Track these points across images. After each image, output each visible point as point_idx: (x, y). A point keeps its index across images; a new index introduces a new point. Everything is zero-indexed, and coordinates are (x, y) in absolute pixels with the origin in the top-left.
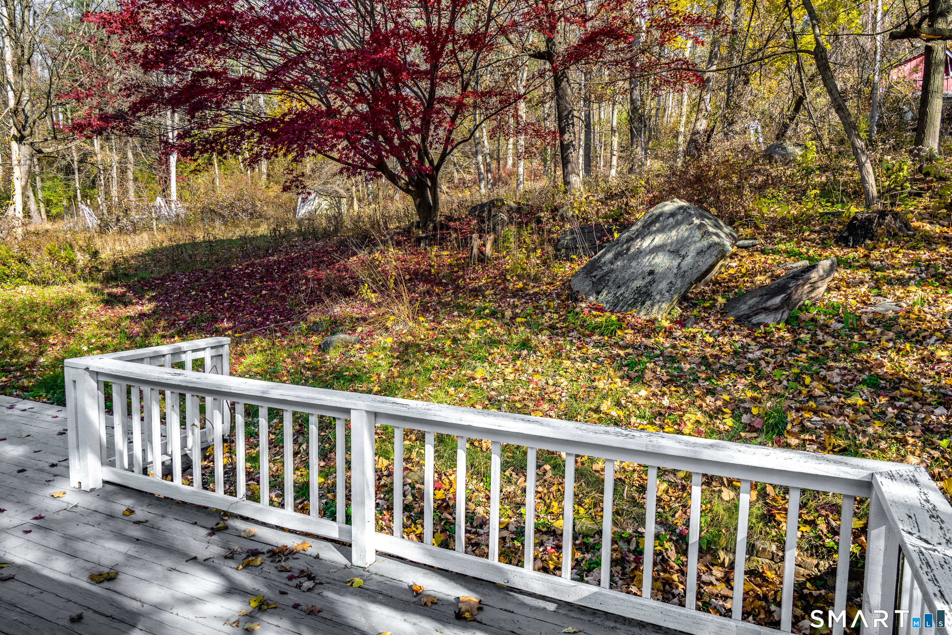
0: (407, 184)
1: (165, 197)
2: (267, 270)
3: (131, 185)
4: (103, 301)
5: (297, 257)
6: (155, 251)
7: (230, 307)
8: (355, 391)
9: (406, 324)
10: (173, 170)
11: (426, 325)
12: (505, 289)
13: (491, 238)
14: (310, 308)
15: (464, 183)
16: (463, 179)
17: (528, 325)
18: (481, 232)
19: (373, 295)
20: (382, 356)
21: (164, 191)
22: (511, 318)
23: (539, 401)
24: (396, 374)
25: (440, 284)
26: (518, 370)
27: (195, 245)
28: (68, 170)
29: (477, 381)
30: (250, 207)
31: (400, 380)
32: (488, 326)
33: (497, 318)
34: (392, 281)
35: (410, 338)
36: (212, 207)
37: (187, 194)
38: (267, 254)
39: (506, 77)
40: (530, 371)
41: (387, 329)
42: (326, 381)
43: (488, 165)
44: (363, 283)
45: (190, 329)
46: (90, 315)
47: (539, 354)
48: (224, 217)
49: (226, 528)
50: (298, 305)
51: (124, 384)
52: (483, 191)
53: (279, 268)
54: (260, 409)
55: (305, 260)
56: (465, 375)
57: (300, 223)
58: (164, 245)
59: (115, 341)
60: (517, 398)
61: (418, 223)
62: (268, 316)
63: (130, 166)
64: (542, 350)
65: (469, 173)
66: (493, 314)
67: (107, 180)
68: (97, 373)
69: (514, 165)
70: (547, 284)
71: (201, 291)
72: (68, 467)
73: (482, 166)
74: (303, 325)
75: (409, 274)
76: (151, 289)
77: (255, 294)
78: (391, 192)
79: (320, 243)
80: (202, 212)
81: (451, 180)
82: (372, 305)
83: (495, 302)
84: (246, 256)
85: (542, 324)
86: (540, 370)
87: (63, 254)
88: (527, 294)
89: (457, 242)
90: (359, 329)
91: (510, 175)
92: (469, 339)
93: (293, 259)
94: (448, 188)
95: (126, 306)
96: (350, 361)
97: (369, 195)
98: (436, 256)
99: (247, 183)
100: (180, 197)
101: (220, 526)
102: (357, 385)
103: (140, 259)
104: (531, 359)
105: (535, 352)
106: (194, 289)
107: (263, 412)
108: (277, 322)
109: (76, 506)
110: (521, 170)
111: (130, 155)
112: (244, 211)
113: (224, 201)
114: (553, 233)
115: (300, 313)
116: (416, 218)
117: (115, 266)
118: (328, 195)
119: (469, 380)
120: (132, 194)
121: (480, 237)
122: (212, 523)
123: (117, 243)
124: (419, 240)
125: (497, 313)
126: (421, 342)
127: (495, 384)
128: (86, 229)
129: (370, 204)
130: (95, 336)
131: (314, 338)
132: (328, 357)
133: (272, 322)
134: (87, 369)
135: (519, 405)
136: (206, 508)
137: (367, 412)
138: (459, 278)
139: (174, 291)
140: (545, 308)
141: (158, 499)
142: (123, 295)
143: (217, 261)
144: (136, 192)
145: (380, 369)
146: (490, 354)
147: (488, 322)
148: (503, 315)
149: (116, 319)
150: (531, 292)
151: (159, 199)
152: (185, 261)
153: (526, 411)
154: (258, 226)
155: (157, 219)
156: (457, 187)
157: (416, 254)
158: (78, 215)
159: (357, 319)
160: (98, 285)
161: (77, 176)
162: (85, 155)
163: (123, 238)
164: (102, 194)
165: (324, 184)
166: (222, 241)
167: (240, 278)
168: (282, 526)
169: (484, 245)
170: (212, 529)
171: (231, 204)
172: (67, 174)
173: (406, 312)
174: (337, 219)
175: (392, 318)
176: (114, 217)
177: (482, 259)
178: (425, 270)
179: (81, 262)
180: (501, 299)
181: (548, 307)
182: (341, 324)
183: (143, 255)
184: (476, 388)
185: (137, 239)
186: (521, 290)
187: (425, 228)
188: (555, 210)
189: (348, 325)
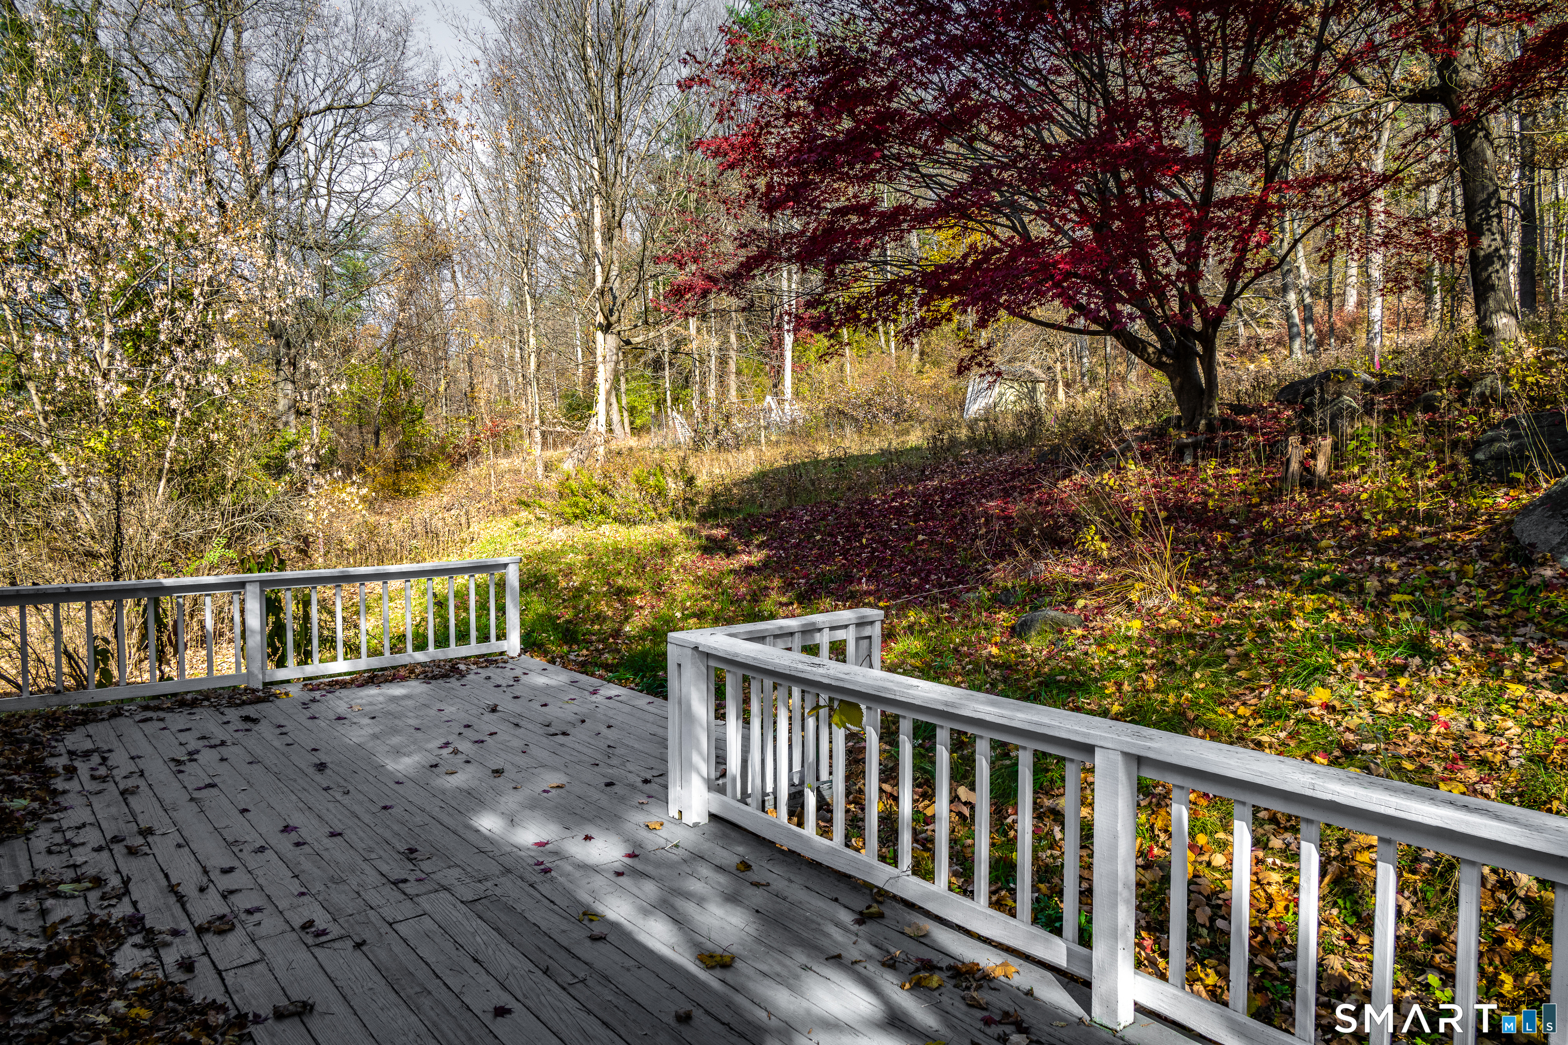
0: (1160, 352)
1: (776, 394)
2: (925, 502)
3: (732, 382)
4: (700, 547)
5: (971, 482)
6: (764, 474)
7: (871, 558)
8: (1078, 709)
9: (1166, 598)
10: (788, 354)
11: (1205, 600)
12: (1360, 538)
13: (1327, 443)
14: (995, 565)
15: (1258, 345)
16: (1257, 337)
17: (1418, 608)
18: (1307, 433)
19: (1104, 545)
20: (1124, 651)
21: (775, 386)
22: (1379, 594)
23: (1454, 760)
24: (1151, 686)
25: (1224, 527)
26: (1402, 696)
27: (816, 463)
28: (657, 365)
29: (1315, 710)
30: (895, 403)
31: (1160, 697)
32: (1331, 608)
33: (1348, 593)
34: (1138, 521)
35: (1174, 622)
36: (841, 407)
37: (805, 389)
38: (923, 478)
39: (1350, 145)
40: (1431, 699)
41: (1130, 605)
42: (1028, 689)
43: (1307, 308)
44: (1087, 523)
45: (814, 591)
46: (683, 567)
47: (1449, 667)
48: (857, 420)
49: (881, 916)
50: (974, 559)
51: (740, 672)
52: (1299, 355)
53: (943, 499)
54: (938, 731)
55: (984, 487)
56: (1287, 697)
57: (972, 425)
58: (776, 465)
59: (716, 606)
60: (1404, 751)
61: (1179, 418)
62: (928, 576)
63: (732, 354)
64: (1456, 659)
65: (1269, 326)
66: (1338, 585)
67: (703, 374)
68: (708, 655)
69: (1360, 304)
70: (1454, 529)
71: (830, 535)
72: (666, 787)
73: (1295, 312)
74: (984, 593)
75: (1166, 509)
76: (761, 531)
77: (908, 540)
78: (1122, 369)
79: (1006, 458)
80: (827, 415)
81: (1233, 341)
82: (1101, 563)
83: (1341, 562)
84: (892, 479)
85: (1451, 607)
86: (1453, 699)
87: (652, 482)
88: (1412, 549)
89: (1256, 451)
90: (1081, 603)
91: (1353, 324)
92: (1293, 630)
93: (963, 484)
94: (1228, 355)
95: (728, 556)
96: (1067, 658)
97: (1083, 375)
98: (1216, 477)
99: (890, 368)
100: (796, 393)
101: (872, 910)
102: (1082, 700)
103: (745, 486)
104: (1432, 675)
105: (1439, 663)
106: (819, 532)
107: (943, 736)
108: (941, 586)
109: (677, 846)
110: (1376, 312)
111: (733, 339)
112: (886, 410)
113: (858, 396)
114: (1461, 429)
115: (978, 572)
116: (1176, 412)
117: (714, 496)
118: (1016, 378)
119: (1296, 707)
120: (733, 392)
121: (1304, 442)
122: (860, 904)
123: (716, 463)
124: (1181, 450)
125: (1346, 583)
126: (1196, 631)
127: (1353, 721)
128: (677, 446)
129: (1085, 390)
130: (690, 597)
131: (1003, 614)
132: (1028, 648)
133: (934, 586)
134: (696, 648)
135: (1408, 766)
136: (849, 877)
137: (1126, 755)
138: (1263, 516)
139: (791, 535)
140: (1453, 576)
141: (782, 851)
142: (726, 539)
143: (849, 489)
144: (739, 389)
145: (1121, 674)
146: (1338, 661)
147: (1331, 600)
148: (1361, 589)
149: (716, 574)
150: (1419, 544)
151: (769, 398)
152: (805, 489)
153: (1426, 778)
154: (907, 432)
155: (766, 428)
156: (1242, 353)
157: (1176, 472)
158: (667, 426)
159: (1076, 585)
160: (694, 524)
161: (667, 373)
162: (678, 342)
163: (723, 456)
164: (696, 394)
165: (1010, 361)
166: (857, 458)
167: (884, 514)
168: (969, 927)
169: (1313, 456)
170: (861, 913)
171: (868, 402)
172: (656, 370)
173: (1166, 576)
174: (1034, 417)
175: (1139, 585)
176: (711, 426)
177: (1308, 480)
178: (1197, 503)
179: (672, 493)
180: (1353, 556)
181: (1461, 573)
182: (1048, 593)
183: (749, 481)
184: (1312, 723)
185: (741, 457)
186: (1394, 539)
187: (1192, 429)
188: (1465, 384)
189: (1060, 595)
